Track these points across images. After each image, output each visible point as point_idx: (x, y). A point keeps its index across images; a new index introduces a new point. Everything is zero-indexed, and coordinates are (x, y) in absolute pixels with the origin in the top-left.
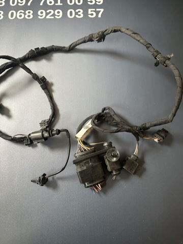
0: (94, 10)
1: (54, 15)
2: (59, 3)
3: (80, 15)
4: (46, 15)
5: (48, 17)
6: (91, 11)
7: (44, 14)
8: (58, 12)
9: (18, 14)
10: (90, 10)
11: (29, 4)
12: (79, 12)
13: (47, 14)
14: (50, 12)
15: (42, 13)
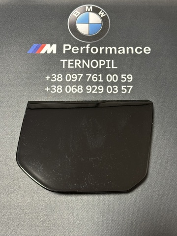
0: (125, 86)
2: (101, 80)
3: (116, 91)
4: (92, 90)
5: (93, 92)
6: (124, 88)
8: (101, 88)
9: (72, 89)
12: (115, 88)
14: (94, 88)
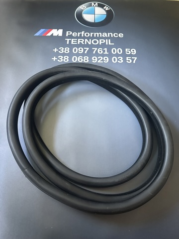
1: (103, 60)
7: (96, 59)
10: (127, 58)
11: (86, 52)
13: (98, 60)
15: (95, 58)
